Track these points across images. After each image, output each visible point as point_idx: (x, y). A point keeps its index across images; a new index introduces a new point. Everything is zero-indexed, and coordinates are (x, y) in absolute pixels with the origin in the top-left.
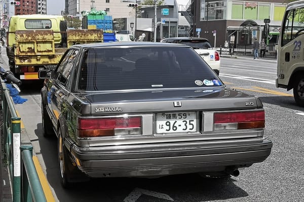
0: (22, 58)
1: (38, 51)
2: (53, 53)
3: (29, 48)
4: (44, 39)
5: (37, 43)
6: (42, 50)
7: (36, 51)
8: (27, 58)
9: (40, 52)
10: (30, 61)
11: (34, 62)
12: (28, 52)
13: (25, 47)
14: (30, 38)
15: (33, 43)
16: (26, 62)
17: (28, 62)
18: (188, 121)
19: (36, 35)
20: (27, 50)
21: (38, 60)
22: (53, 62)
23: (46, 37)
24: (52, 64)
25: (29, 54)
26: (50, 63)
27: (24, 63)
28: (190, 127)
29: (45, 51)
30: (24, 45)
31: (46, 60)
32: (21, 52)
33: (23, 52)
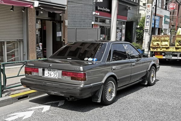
0: (153, 48)
1: (161, 45)
2: (168, 46)
3: (157, 44)
4: (164, 39)
5: (161, 41)
6: (163, 45)
7: (160, 45)
8: (156, 48)
9: (162, 45)
10: (157, 50)
11: (159, 50)
12: (157, 45)
13: (155, 43)
14: (158, 39)
15: (159, 41)
16: (155, 50)
17: (156, 50)
18: (55, 73)
19: (161, 38)
20: (156, 44)
21: (161, 49)
22: (168, 51)
23: (166, 38)
24: (167, 52)
25: (157, 46)
26: (166, 51)
27: (154, 51)
28: (56, 75)
29: (165, 45)
30: (155, 42)
31: (165, 49)
32: (153, 45)
33: (154, 45)
